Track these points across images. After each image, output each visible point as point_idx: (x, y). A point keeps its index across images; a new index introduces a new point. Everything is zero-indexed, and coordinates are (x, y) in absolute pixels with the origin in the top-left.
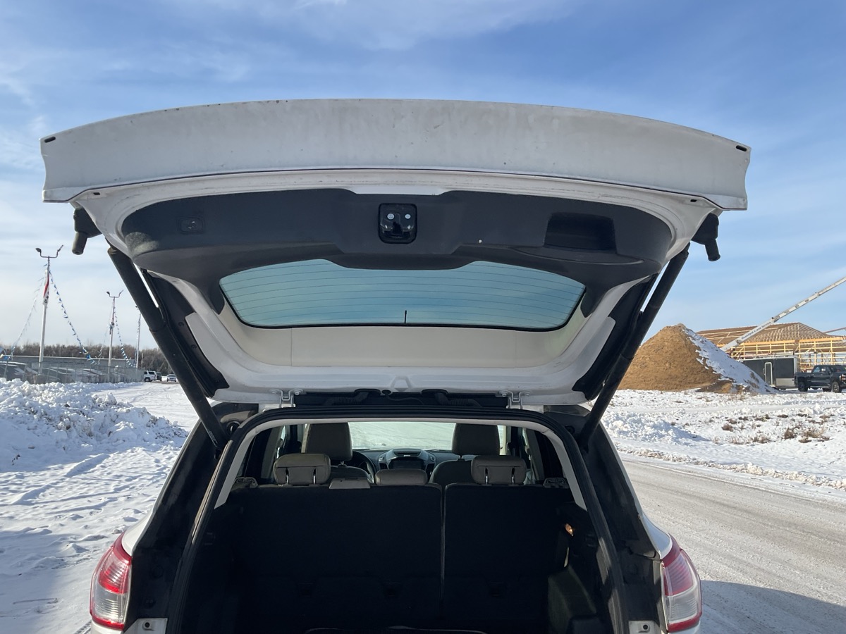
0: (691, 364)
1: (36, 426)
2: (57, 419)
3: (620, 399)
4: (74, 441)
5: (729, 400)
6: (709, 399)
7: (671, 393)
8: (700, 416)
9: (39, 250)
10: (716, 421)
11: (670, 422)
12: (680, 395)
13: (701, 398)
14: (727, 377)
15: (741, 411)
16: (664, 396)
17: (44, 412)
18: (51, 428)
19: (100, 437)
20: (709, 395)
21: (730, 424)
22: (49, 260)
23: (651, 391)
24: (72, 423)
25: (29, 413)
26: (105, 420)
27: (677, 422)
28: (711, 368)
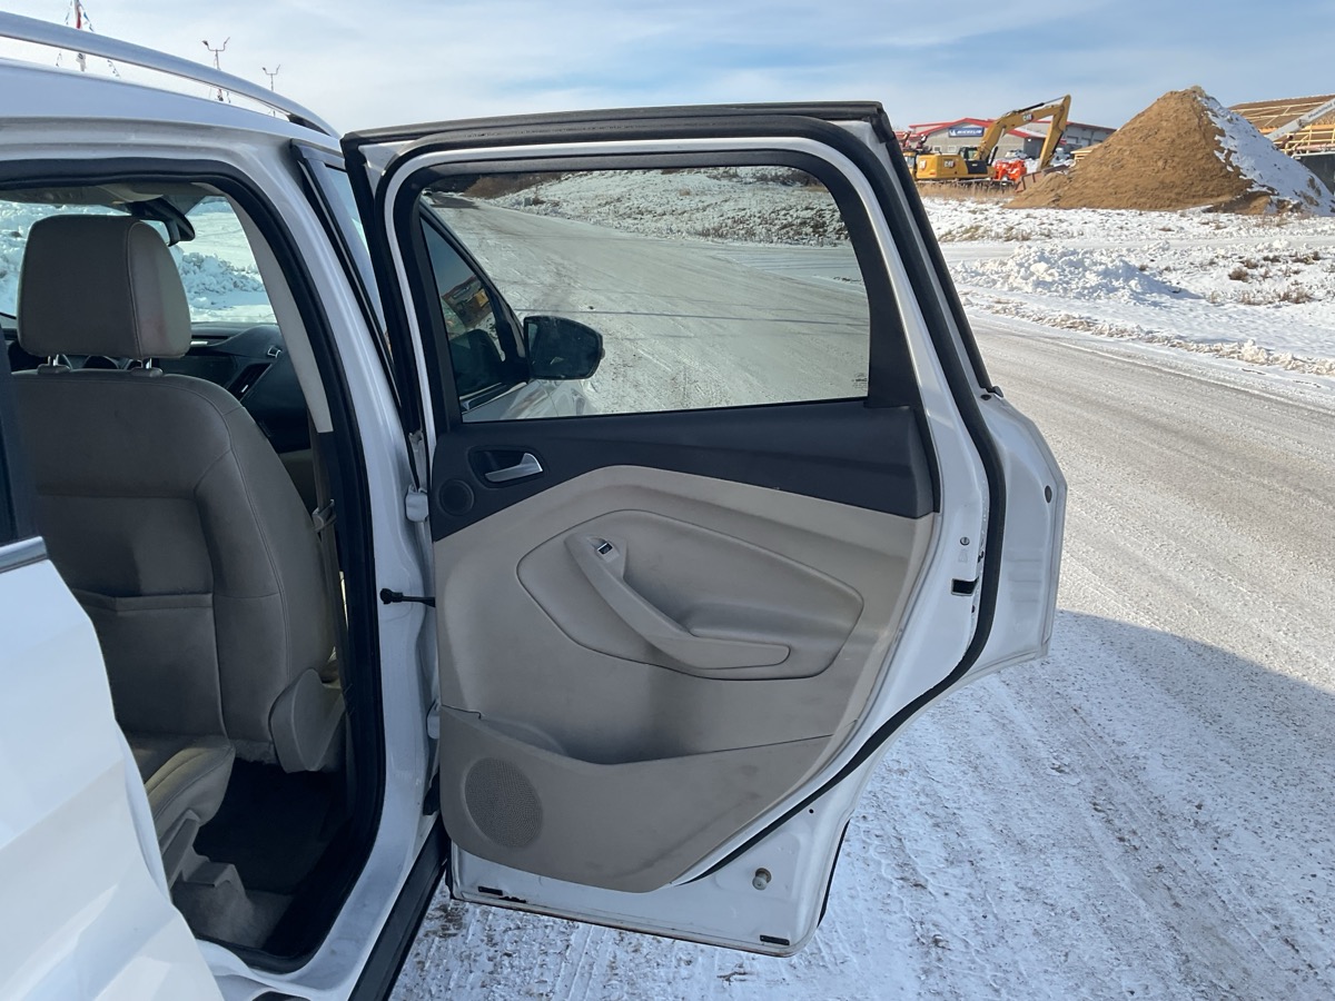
0: (1204, 161)
3: (1064, 225)
5: (1258, 226)
6: (1222, 225)
7: (1157, 214)
8: (1194, 254)
10: (1222, 262)
11: (1138, 265)
12: (1171, 219)
13: (1208, 224)
14: (1264, 186)
15: (1270, 245)
16: (1143, 219)
20: (1223, 217)
21: (1245, 268)
23: (1118, 211)
27: (1151, 264)
28: (1237, 169)
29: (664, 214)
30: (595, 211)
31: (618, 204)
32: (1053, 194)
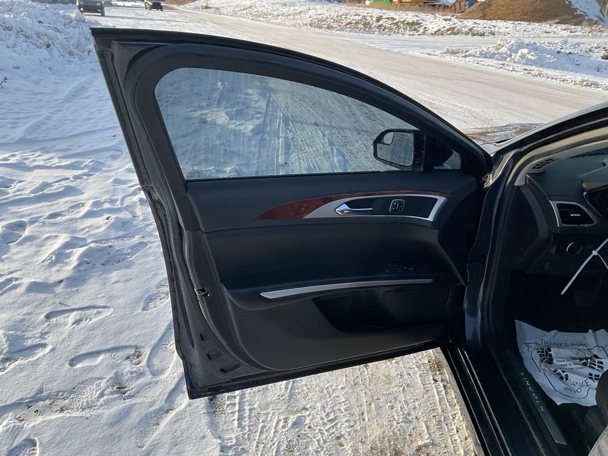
3: (497, 28)
5: (592, 31)
6: (573, 31)
7: (537, 24)
10: (596, 50)
12: (545, 26)
13: (565, 30)
16: (533, 27)
20: (571, 27)
23: (519, 22)
24: (51, 41)
27: (562, 50)
29: (278, 16)
30: (240, 13)
31: (251, 10)
32: (481, 12)
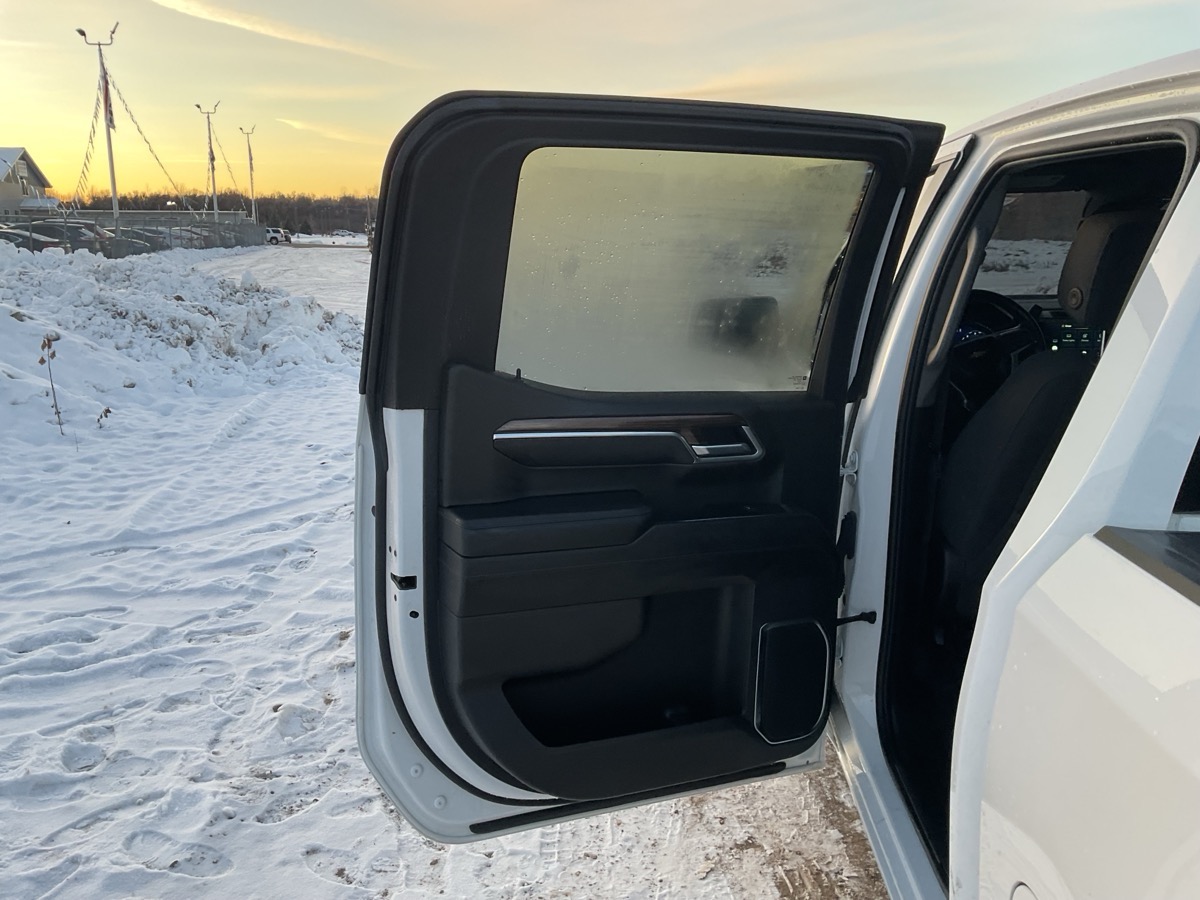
1: (131, 342)
2: (167, 327)
4: (204, 368)
9: (82, 33)
17: (141, 313)
18: (160, 344)
19: (249, 356)
22: (100, 50)
25: (114, 318)
26: (248, 322)
